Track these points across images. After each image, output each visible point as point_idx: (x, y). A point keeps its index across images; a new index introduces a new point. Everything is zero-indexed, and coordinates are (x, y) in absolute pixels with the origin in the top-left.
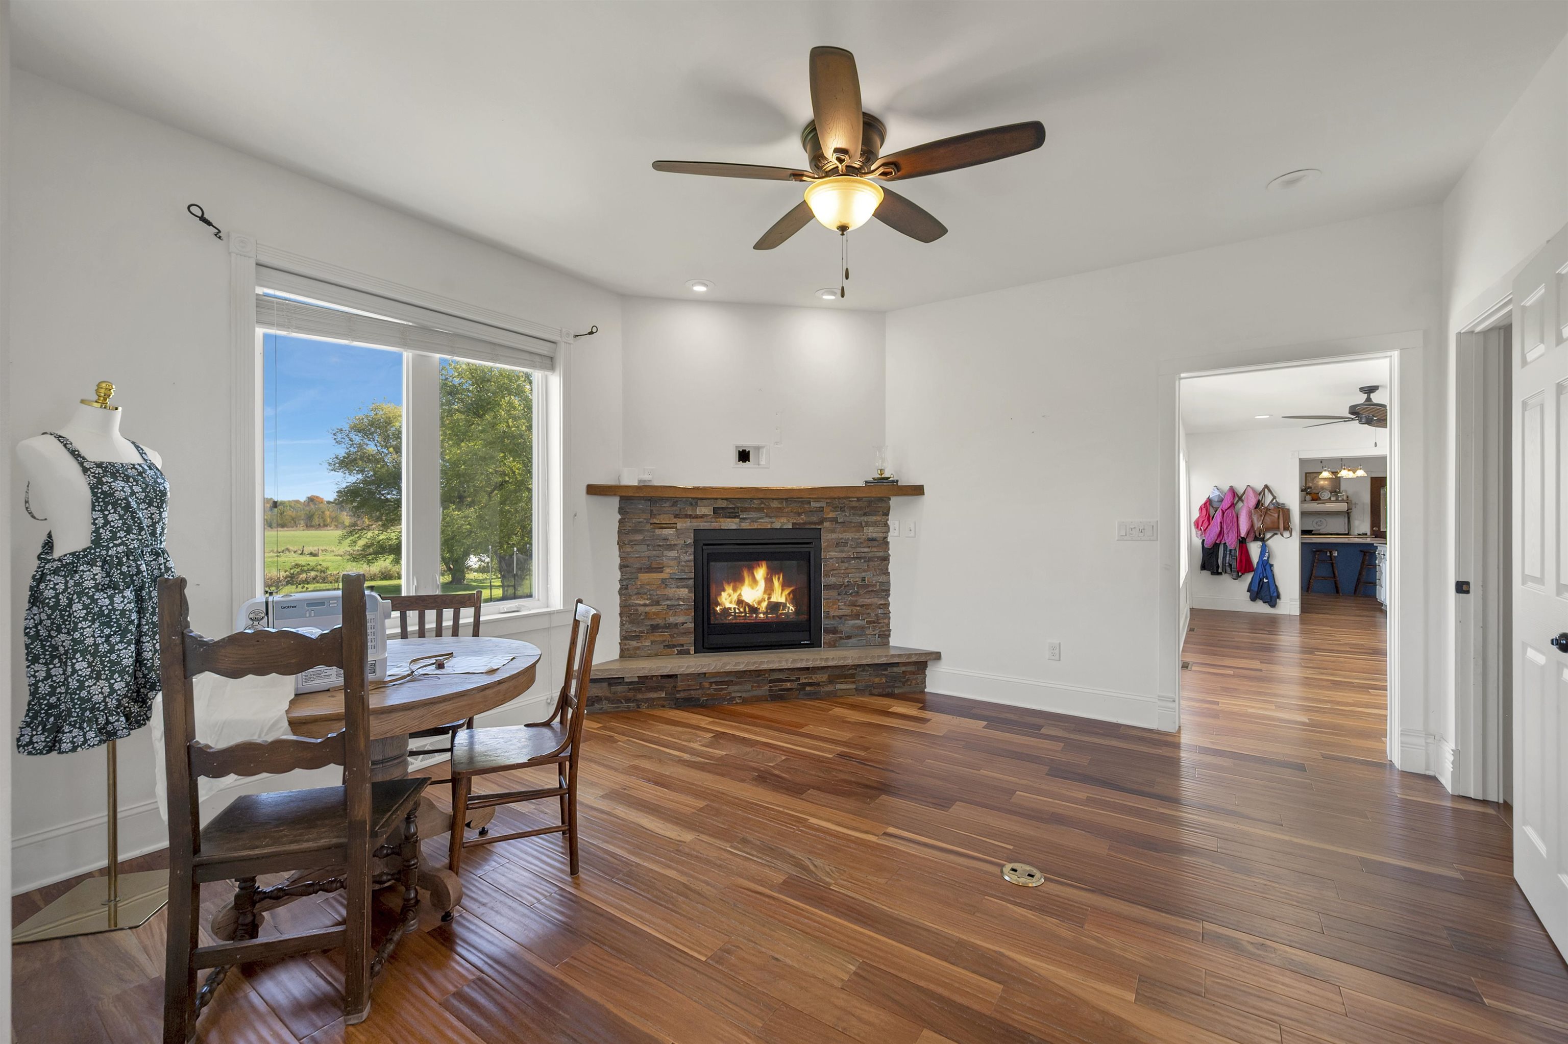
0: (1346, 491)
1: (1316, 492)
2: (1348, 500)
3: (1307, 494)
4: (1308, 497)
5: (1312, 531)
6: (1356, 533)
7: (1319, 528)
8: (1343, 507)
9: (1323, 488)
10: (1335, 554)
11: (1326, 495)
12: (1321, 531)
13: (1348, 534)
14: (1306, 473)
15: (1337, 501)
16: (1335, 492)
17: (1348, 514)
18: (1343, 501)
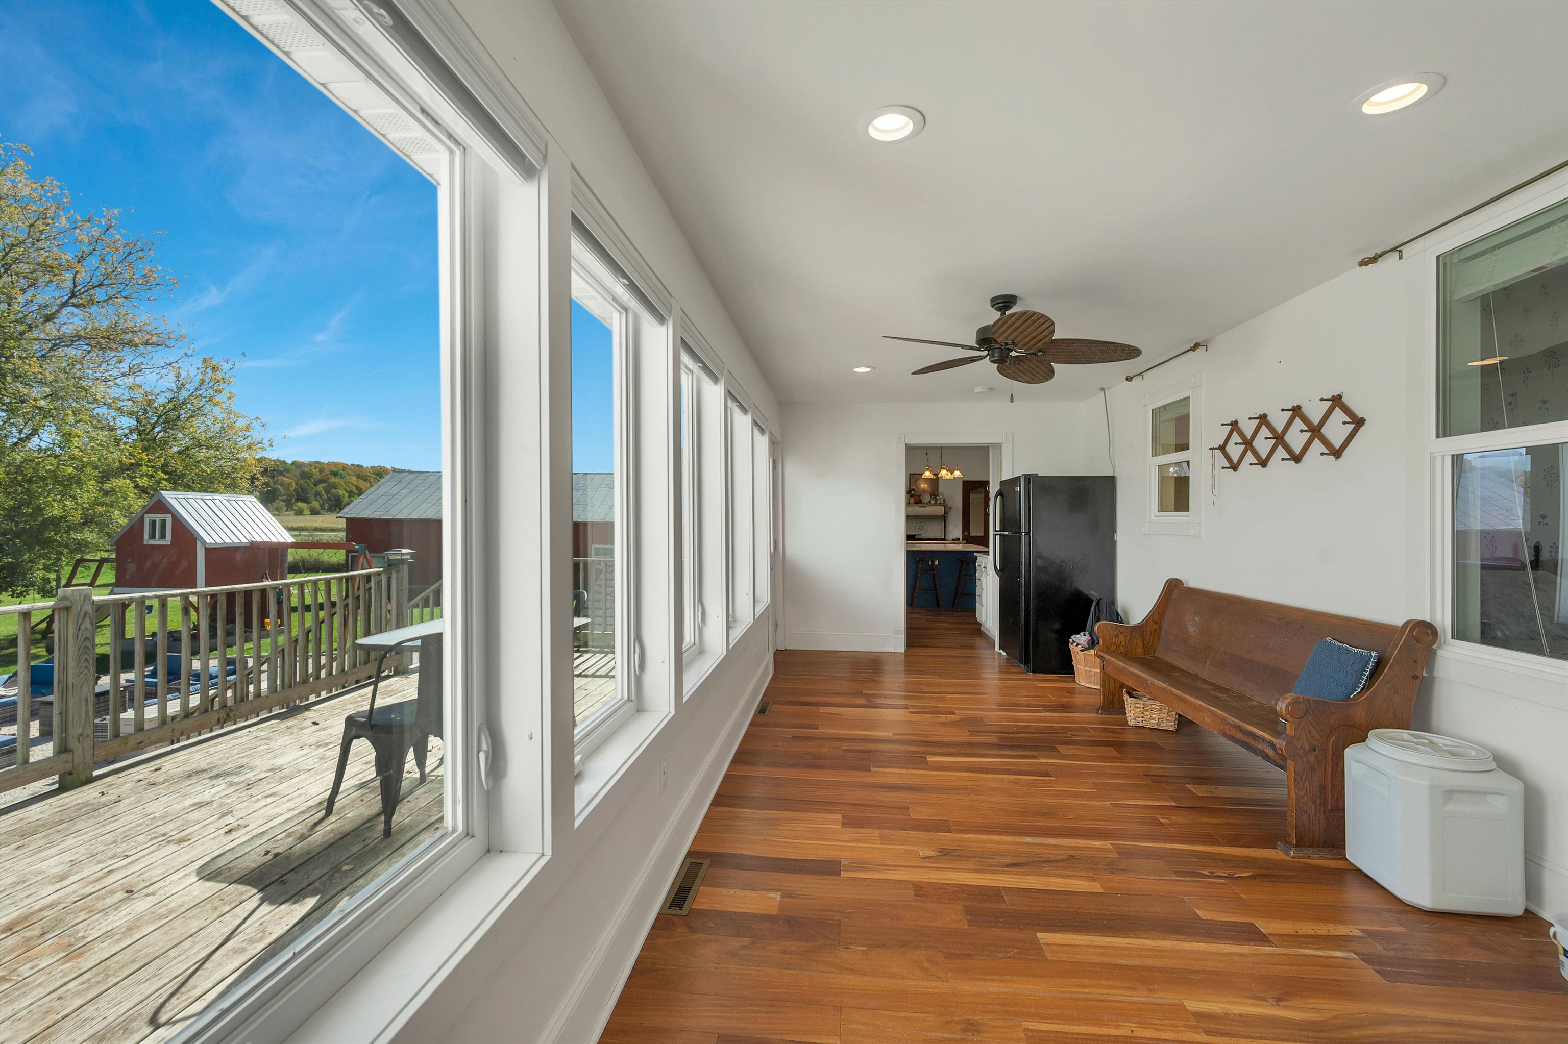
0: (943, 495)
1: (919, 494)
2: (944, 504)
3: (911, 496)
4: (912, 500)
5: (915, 535)
6: (951, 538)
7: (920, 533)
8: (940, 510)
9: (924, 491)
10: (936, 563)
11: (926, 498)
12: (923, 536)
13: (944, 539)
14: (910, 474)
15: (936, 504)
16: (934, 495)
17: (944, 518)
18: (940, 505)
